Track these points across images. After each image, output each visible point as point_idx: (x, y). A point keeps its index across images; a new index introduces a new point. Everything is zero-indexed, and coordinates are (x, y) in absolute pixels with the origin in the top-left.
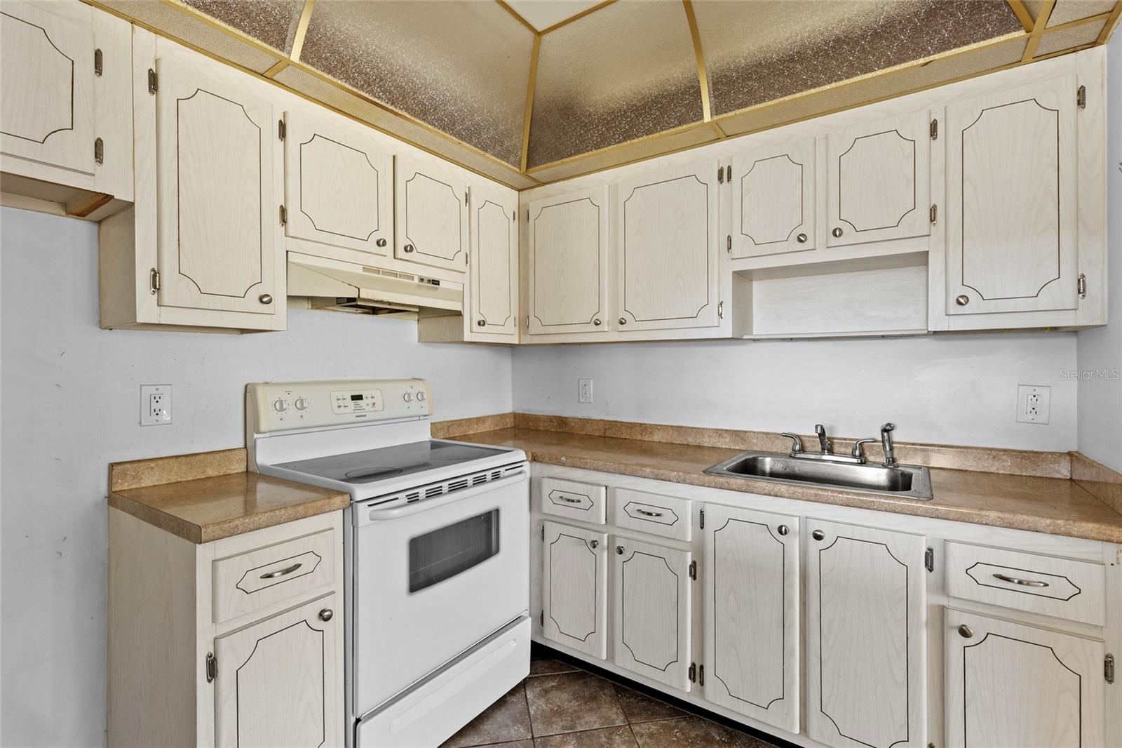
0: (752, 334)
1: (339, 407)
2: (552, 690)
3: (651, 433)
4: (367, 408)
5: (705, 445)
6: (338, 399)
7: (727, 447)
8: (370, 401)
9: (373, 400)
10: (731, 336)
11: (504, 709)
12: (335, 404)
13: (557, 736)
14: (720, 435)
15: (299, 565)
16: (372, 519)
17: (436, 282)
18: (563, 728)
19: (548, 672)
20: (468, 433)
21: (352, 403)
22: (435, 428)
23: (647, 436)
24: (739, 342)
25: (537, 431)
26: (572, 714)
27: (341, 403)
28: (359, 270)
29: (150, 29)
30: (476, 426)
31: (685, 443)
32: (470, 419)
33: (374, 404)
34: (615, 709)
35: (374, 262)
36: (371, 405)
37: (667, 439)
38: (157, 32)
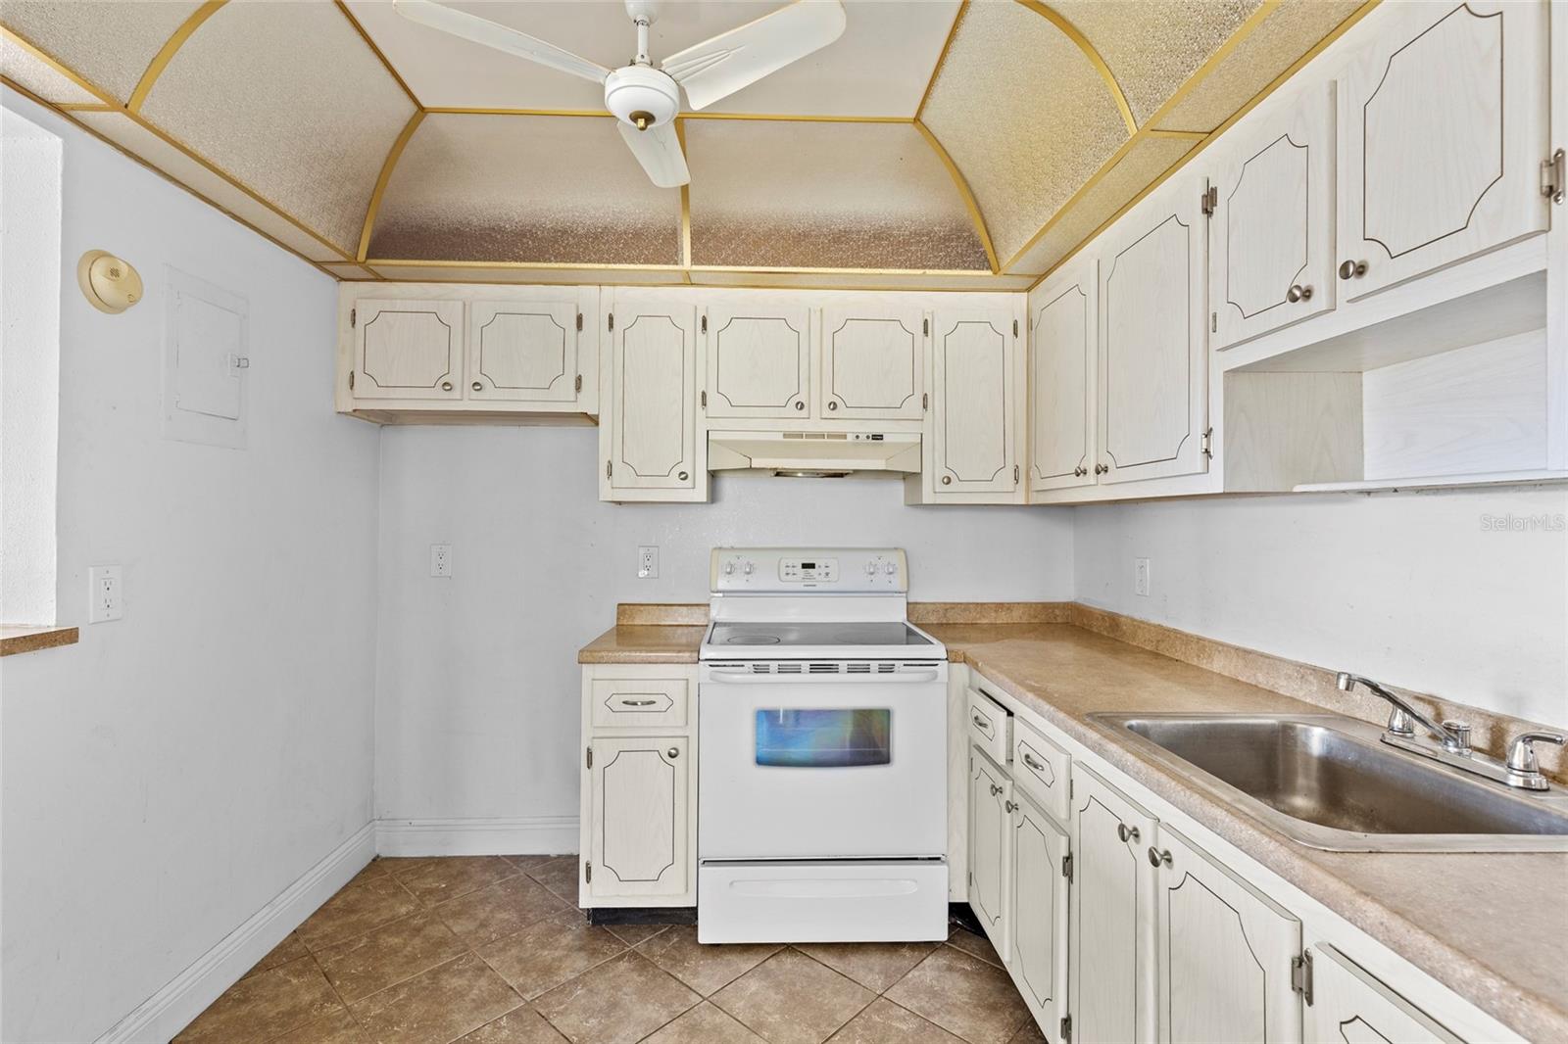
0: (1362, 480)
1: (787, 574)
2: (958, 971)
3: (1209, 656)
4: (818, 578)
5: (1281, 692)
6: (787, 566)
7: (1313, 703)
8: (824, 571)
9: (827, 570)
10: (1221, 490)
11: (887, 955)
12: (784, 570)
13: (904, 1010)
14: (1302, 677)
15: (654, 702)
16: (711, 679)
17: (878, 437)
18: (920, 1009)
19: (977, 954)
20: (979, 622)
21: (802, 572)
22: (911, 608)
23: (1205, 661)
24: (1288, 498)
25: (1090, 632)
26: (947, 1004)
27: (790, 570)
28: (779, 437)
29: (609, 285)
30: (993, 614)
31: (1254, 683)
32: (982, 604)
33: (827, 574)
34: (1001, 1034)
35: (795, 426)
36: (823, 574)
37: (1230, 671)
38: (614, 285)
